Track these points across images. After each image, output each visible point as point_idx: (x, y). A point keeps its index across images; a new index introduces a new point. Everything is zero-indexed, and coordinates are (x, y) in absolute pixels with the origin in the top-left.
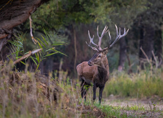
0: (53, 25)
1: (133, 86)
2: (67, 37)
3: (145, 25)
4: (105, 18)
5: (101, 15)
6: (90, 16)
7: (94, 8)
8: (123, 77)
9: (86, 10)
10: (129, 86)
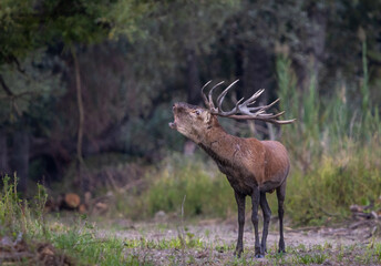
0: (11, 50)
1: (209, 190)
2: (59, 76)
3: (247, 41)
4: (134, 28)
5: (124, 21)
6: (99, 24)
7: (108, 5)
8: (192, 168)
9: (87, 11)
10: (200, 189)
